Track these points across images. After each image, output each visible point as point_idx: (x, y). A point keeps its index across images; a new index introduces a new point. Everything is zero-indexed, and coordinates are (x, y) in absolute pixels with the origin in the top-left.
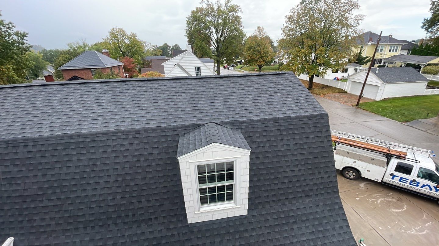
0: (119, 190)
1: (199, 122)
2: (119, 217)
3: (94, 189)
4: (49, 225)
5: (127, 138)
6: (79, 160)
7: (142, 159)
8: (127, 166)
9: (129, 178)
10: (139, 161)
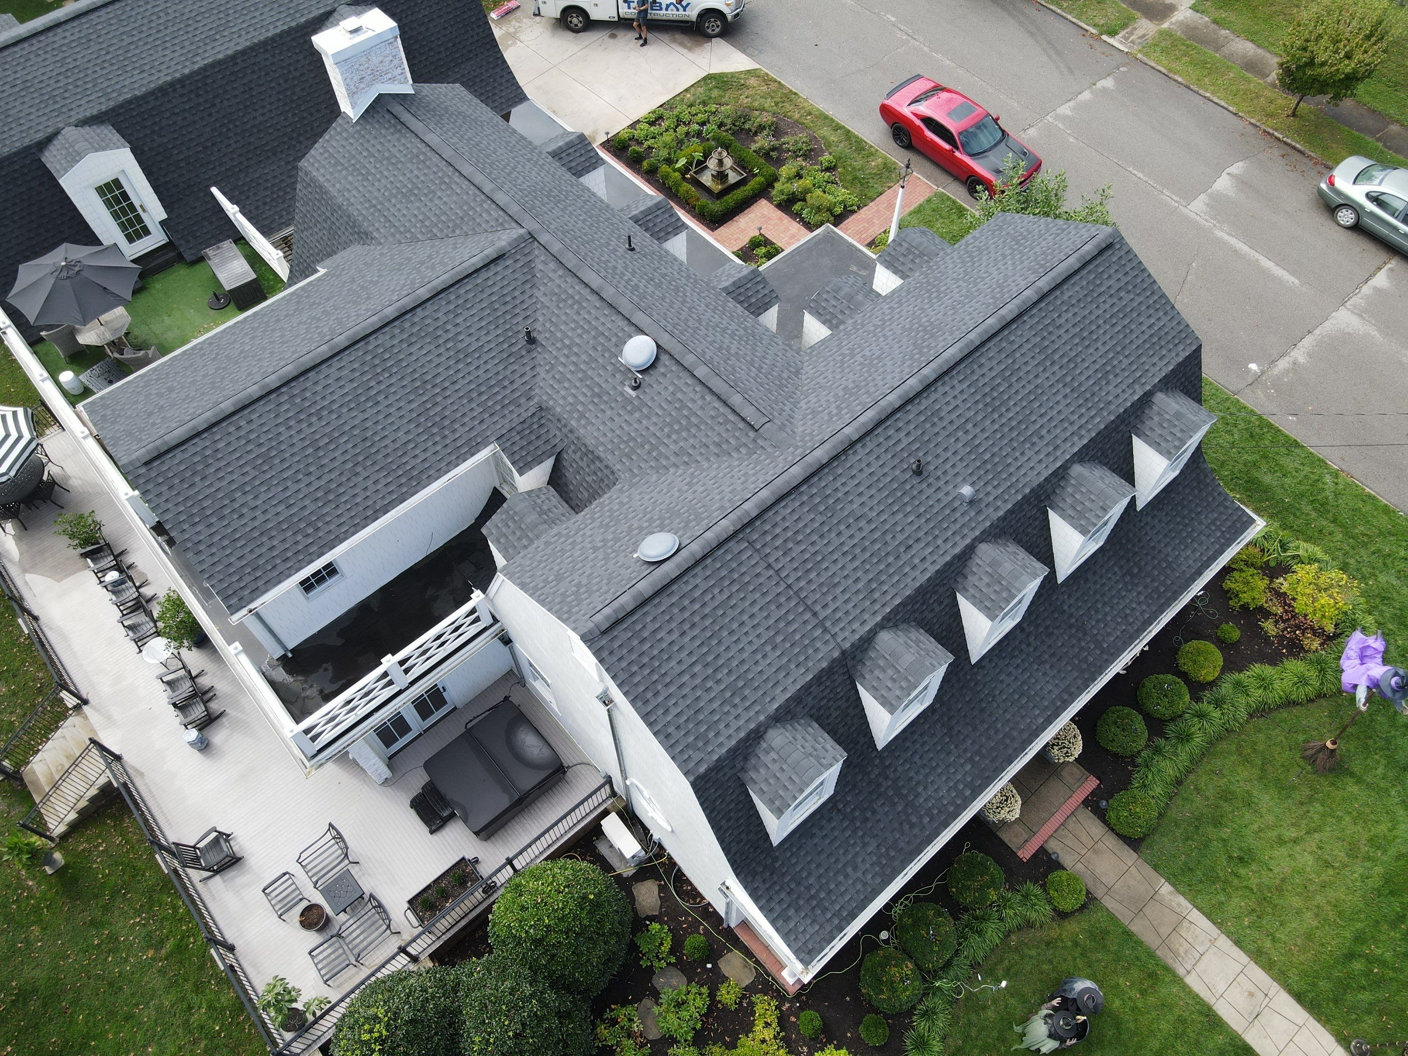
0: (287, 108)
1: (329, 8)
2: (300, 135)
3: (263, 114)
4: (241, 163)
5: (266, 51)
6: (233, 89)
7: (292, 69)
8: (281, 81)
9: (289, 93)
10: (289, 72)
